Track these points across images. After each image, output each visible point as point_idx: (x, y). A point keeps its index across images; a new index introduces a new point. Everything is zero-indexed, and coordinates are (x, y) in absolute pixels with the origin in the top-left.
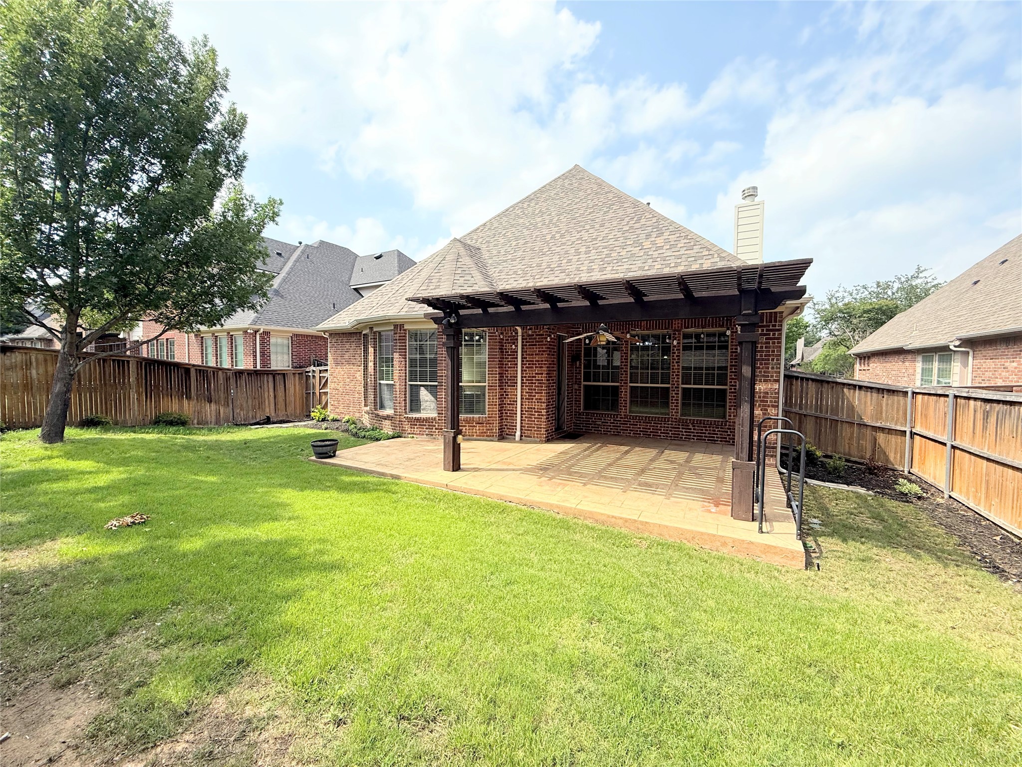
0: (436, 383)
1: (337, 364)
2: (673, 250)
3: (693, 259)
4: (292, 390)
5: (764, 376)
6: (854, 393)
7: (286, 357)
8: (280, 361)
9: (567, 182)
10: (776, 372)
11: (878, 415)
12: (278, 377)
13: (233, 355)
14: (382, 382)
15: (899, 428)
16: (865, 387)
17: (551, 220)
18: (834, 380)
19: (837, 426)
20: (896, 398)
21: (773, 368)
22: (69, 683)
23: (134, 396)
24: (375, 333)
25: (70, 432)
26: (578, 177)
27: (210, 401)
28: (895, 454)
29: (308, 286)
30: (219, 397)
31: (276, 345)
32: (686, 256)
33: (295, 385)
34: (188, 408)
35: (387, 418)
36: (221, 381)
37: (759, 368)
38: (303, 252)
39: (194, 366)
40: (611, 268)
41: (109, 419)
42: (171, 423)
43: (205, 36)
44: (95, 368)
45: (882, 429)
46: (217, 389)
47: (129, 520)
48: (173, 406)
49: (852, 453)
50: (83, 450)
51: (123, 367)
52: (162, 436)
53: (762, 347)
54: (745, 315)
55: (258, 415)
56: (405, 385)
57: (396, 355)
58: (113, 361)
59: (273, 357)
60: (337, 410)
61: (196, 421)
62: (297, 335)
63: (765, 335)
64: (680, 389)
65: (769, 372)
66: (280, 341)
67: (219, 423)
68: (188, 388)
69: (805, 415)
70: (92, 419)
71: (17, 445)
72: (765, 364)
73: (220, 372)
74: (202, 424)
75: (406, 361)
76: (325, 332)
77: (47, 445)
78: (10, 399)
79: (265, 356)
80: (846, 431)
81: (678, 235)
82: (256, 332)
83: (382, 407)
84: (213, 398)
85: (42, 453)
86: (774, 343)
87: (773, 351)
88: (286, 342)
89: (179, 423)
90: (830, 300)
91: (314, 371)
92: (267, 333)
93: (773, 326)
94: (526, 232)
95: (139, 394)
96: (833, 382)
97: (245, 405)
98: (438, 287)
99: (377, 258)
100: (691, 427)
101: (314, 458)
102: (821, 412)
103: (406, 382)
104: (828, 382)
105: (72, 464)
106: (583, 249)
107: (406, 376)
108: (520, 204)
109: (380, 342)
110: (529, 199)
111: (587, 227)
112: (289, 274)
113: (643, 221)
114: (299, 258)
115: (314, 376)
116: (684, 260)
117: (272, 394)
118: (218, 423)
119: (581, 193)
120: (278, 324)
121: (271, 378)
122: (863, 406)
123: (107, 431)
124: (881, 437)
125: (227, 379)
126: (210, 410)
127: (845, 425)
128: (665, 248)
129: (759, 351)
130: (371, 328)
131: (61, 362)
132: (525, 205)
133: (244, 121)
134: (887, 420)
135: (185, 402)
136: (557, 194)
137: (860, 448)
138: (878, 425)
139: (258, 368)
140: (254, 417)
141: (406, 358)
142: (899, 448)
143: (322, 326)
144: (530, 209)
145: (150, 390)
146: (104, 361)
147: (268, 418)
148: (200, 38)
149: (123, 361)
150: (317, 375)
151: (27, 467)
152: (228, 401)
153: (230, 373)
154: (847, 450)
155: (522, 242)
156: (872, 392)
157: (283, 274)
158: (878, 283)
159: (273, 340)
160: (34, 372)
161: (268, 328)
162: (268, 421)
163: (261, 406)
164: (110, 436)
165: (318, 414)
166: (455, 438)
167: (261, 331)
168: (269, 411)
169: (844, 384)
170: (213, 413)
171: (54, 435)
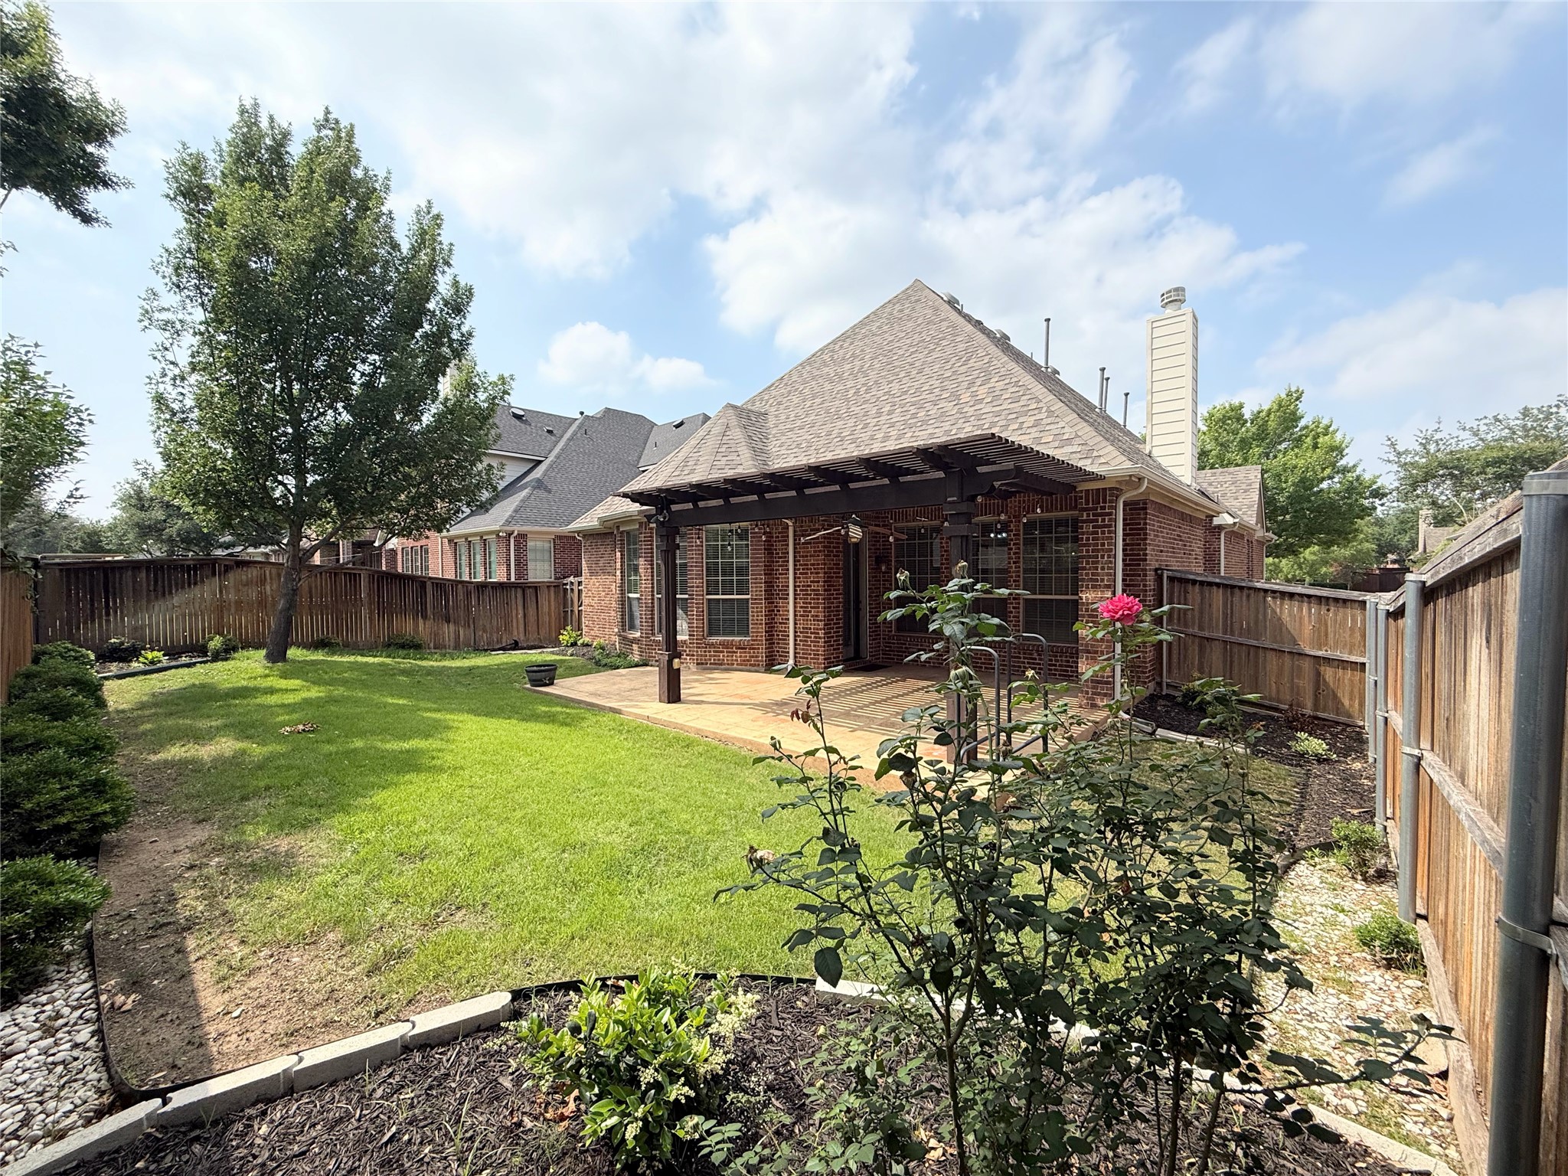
0: (686, 596)
1: (592, 574)
2: (994, 404)
3: (1014, 416)
4: (546, 609)
5: (1092, 580)
6: (1282, 604)
7: (546, 566)
8: (540, 571)
9: (898, 307)
10: (1109, 574)
11: (1321, 640)
12: (528, 591)
13: (487, 565)
14: (631, 595)
15: (1353, 659)
16: (1299, 594)
17: (862, 367)
18: (1250, 584)
19: (1257, 656)
20: (1349, 611)
21: (1103, 569)
22: (204, 820)
23: (364, 612)
24: (622, 532)
25: (293, 653)
26: (913, 299)
27: (448, 622)
28: (1351, 699)
29: (581, 472)
30: (459, 616)
31: (535, 550)
32: (1007, 412)
33: (549, 602)
34: (423, 629)
35: (635, 641)
36: (461, 597)
37: (1084, 569)
38: (579, 427)
39: (430, 578)
40: (910, 434)
41: (339, 640)
42: (403, 646)
43: (429, 202)
44: (326, 584)
45: (1327, 660)
46: (456, 607)
47: (301, 727)
48: (409, 627)
49: (1282, 697)
50: (300, 670)
51: (355, 580)
52: (388, 661)
53: (1088, 539)
54: (950, 503)
55: (504, 640)
56: (653, 599)
57: (641, 561)
58: (345, 574)
59: (531, 565)
60: (592, 633)
61: (432, 645)
62: (560, 537)
63: (1092, 521)
64: (1021, 601)
65: (1098, 575)
66: (539, 544)
67: (459, 647)
68: (424, 604)
69: (1207, 639)
70: (322, 640)
71: (244, 664)
72: (1093, 563)
73: (460, 586)
74: (441, 648)
75: (652, 568)
76: (579, 532)
77: (269, 665)
78: (246, 617)
79: (521, 565)
80: (1272, 662)
81: (1007, 381)
82: (510, 535)
83: (632, 627)
84: (452, 616)
85: (261, 671)
86: (1103, 533)
87: (1103, 545)
88: (547, 545)
89: (413, 646)
90: (1424, 446)
91: (572, 583)
92: (522, 537)
93: (1103, 508)
94: (828, 386)
95: (371, 613)
96: (1250, 588)
97: (488, 626)
98: (692, 471)
99: (677, 426)
100: (1035, 655)
101: (528, 686)
102: (1232, 633)
103: (653, 595)
104: (1241, 588)
105: (283, 683)
106: (887, 408)
107: (653, 587)
108: (832, 346)
109: (628, 545)
110: (843, 337)
111: (902, 374)
112: (558, 457)
113: (971, 363)
114: (575, 433)
115: (572, 590)
116: (1003, 417)
117: (521, 612)
118: (457, 647)
119: (910, 324)
120: (536, 523)
121: (519, 592)
122: (1297, 624)
123: (334, 653)
124: (1328, 673)
125: (468, 594)
126: (448, 631)
127: (1270, 655)
128: (985, 401)
129: (1084, 545)
130: (618, 527)
131: (285, 578)
132: (837, 347)
133: (470, 292)
134: (1336, 647)
135: (421, 621)
136: (880, 327)
137: (1295, 690)
138: (1320, 653)
139: (513, 579)
140: (499, 641)
141: (652, 565)
142: (1356, 690)
143: (575, 525)
144: (841, 352)
145: (383, 609)
146: (335, 574)
147: (516, 643)
148: (424, 205)
149: (355, 574)
150: (575, 588)
151: (244, 683)
152: (470, 621)
153: (471, 587)
154: (1274, 695)
155: (818, 401)
156: (1310, 603)
157: (551, 457)
158: (1526, 409)
159: (530, 544)
160: (268, 588)
161: (525, 528)
162: (516, 646)
163: (508, 628)
164: (336, 658)
165: (567, 638)
166: (670, 662)
167: (516, 533)
168: (518, 634)
169: (1266, 591)
170: (452, 635)
171: (277, 655)
